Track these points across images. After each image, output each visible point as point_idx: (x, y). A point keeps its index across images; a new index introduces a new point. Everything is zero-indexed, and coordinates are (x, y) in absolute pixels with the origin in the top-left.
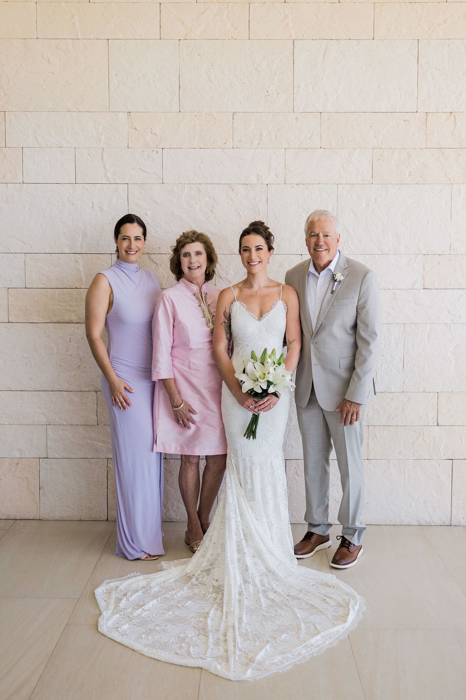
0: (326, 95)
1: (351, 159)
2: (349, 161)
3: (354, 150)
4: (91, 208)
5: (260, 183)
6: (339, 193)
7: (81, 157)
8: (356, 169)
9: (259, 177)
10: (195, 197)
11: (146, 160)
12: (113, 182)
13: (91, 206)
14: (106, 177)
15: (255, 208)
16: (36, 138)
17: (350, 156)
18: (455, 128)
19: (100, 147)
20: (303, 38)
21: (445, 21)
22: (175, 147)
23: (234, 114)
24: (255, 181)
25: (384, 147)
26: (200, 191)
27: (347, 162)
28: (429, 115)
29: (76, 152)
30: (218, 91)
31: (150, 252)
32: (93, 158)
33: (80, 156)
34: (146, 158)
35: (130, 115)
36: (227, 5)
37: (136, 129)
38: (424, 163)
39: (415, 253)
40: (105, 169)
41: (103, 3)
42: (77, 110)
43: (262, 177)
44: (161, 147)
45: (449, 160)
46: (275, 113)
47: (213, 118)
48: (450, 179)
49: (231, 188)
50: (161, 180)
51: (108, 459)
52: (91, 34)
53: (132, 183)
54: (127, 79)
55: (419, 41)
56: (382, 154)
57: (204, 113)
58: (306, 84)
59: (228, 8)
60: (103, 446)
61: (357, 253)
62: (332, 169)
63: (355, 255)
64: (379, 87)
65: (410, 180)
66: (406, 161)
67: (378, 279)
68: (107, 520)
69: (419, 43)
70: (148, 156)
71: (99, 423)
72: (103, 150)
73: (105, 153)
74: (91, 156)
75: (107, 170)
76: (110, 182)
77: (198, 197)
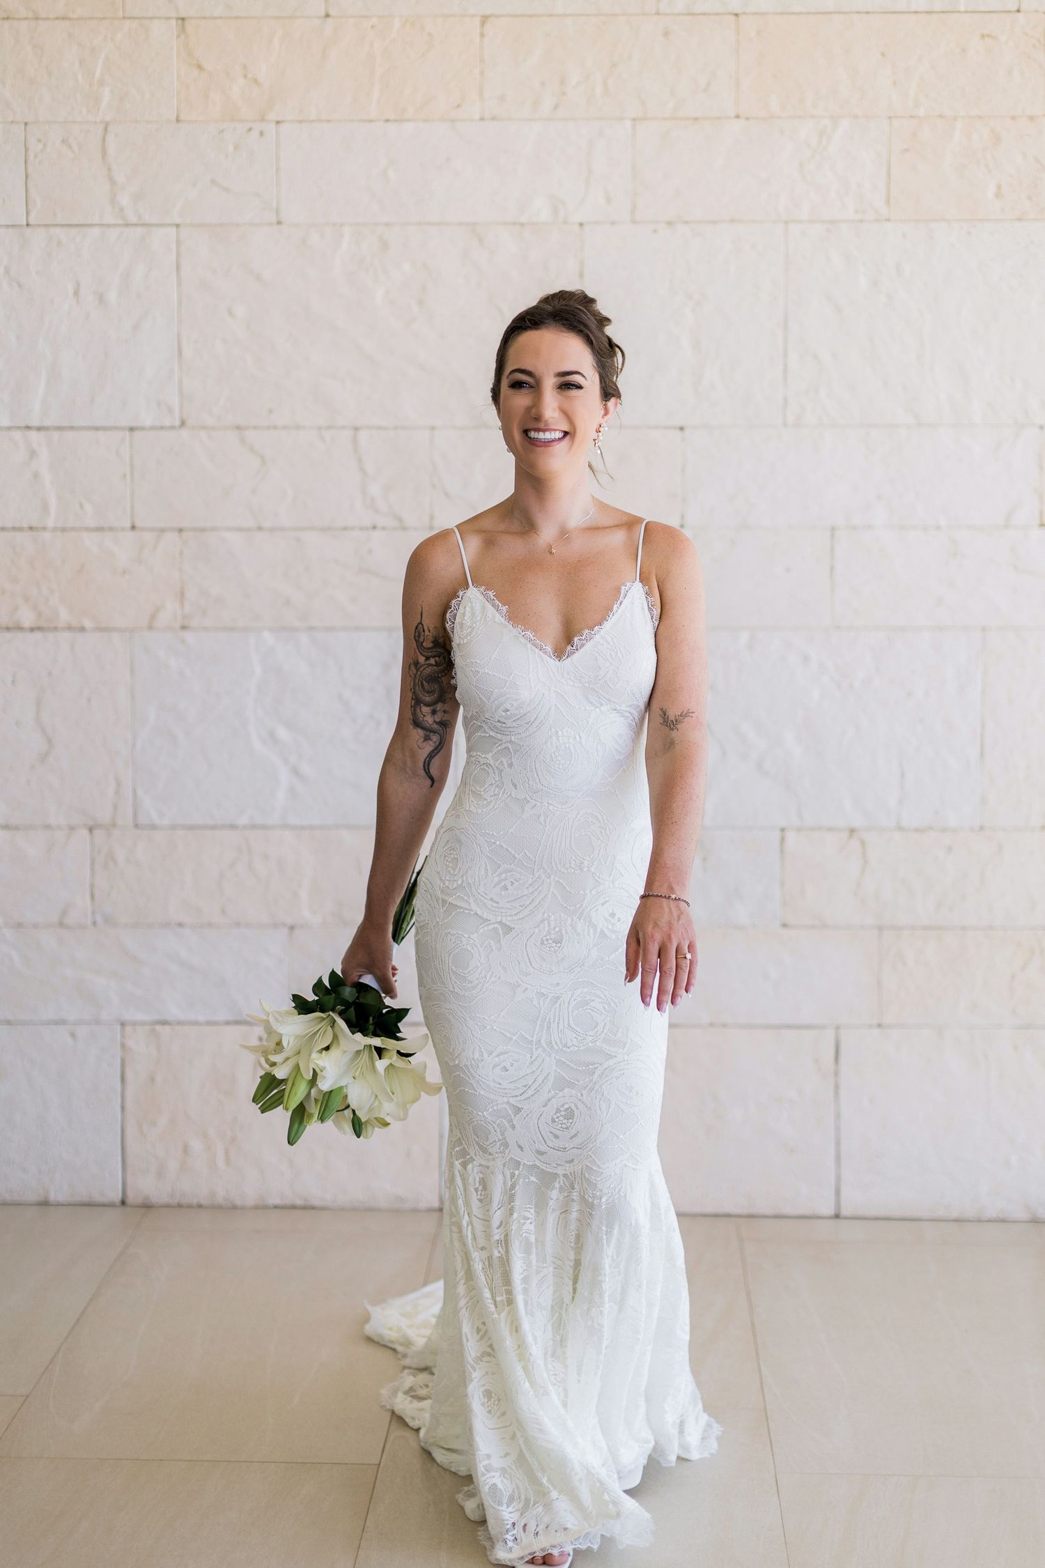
1: (825, 149)
2: (821, 155)
3: (835, 123)
4: (71, 296)
5: (562, 220)
6: (790, 249)
7: (41, 151)
8: (840, 179)
9: (558, 203)
10: (373, 263)
11: (231, 158)
12: (136, 221)
13: (71, 292)
14: (113, 205)
17: (824, 141)
19: (98, 120)
22: (312, 119)
23: (485, 19)
24: (545, 216)
25: (921, 114)
26: (385, 245)
27: (813, 157)
29: (28, 136)
31: (244, 423)
32: (77, 150)
33: (41, 146)
34: (231, 148)
35: (184, 28)
37: (201, 67)
40: (112, 181)
42: (30, 15)
43: (566, 204)
44: (272, 116)
46: (602, 18)
47: (424, 31)
49: (475, 235)
50: (275, 213)
51: (123, 1024)
53: (190, 222)
56: (915, 135)
57: (396, 20)
60: (110, 986)
61: (845, 423)
62: (768, 181)
65: (999, 210)
66: (988, 154)
68: (123, 1203)
70: (234, 145)
71: (99, 919)
72: (106, 129)
73: (110, 138)
74: (70, 147)
75: (117, 185)
76: (124, 220)
77: (380, 262)
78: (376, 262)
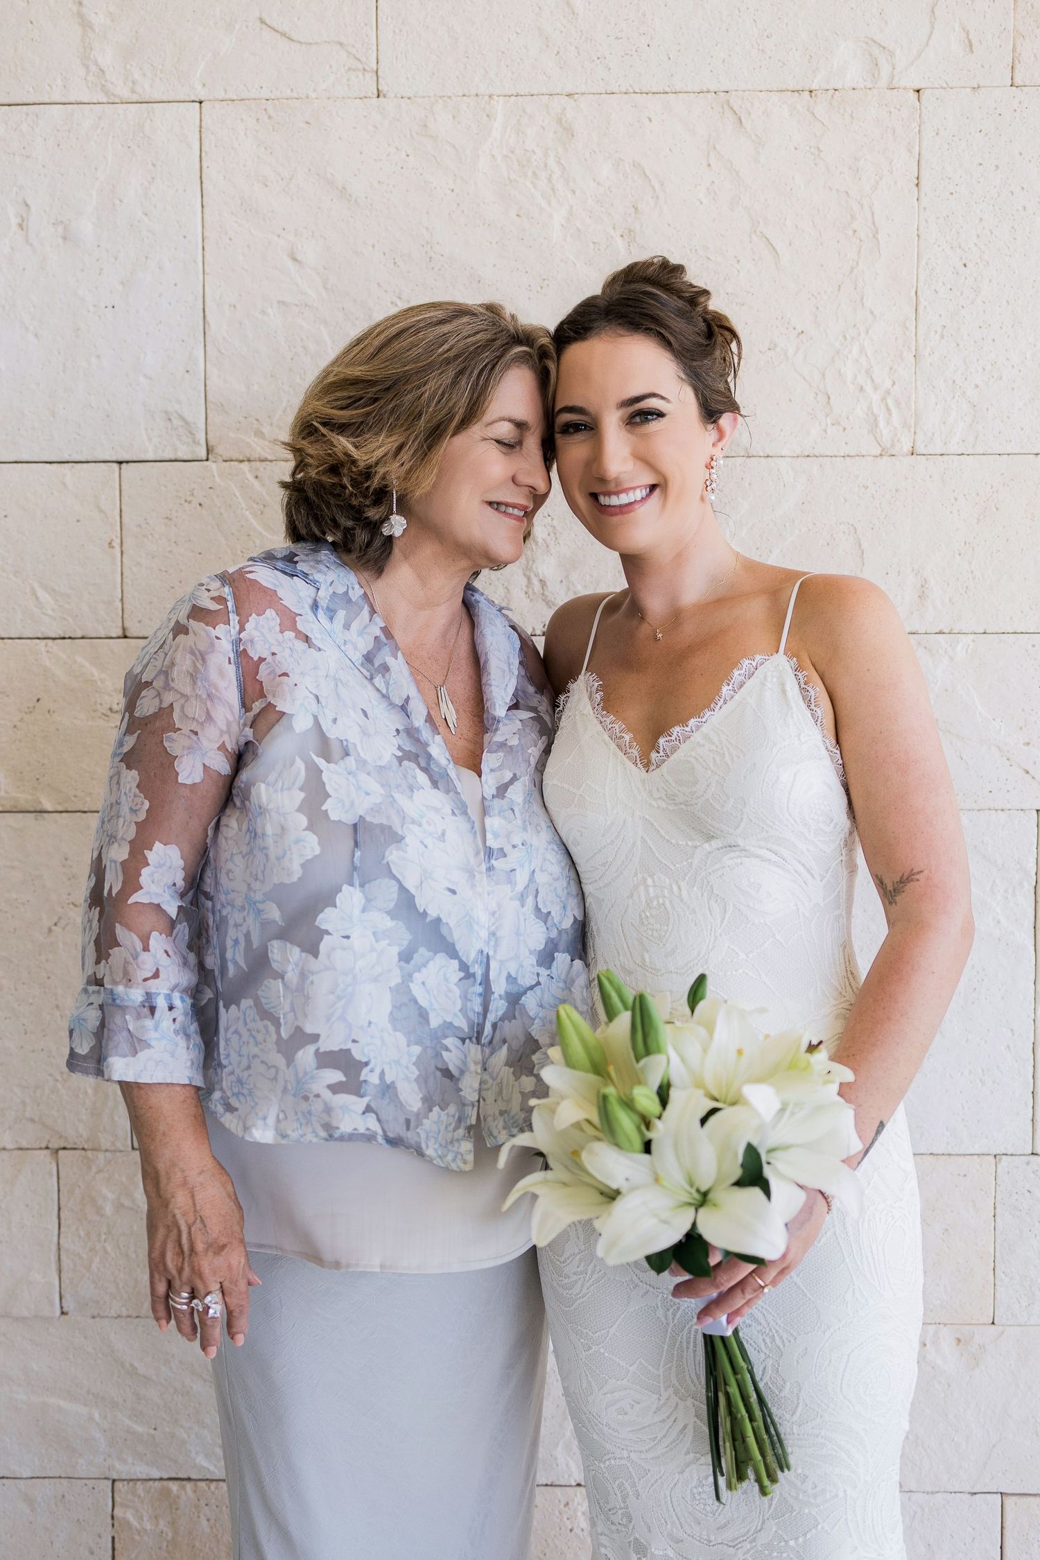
4: (15, 228)
5: (883, 83)
9: (877, 52)
10: (546, 165)
12: (125, 93)
13: (14, 221)
14: (87, 67)
15: (853, 217)
24: (854, 74)
26: (569, 131)
40: (86, 25)
43: (892, 54)
49: (728, 112)
50: (370, 77)
51: (114, 1481)
53: (222, 95)
60: (91, 1418)
71: (69, 1305)
75: (93, 30)
76: (107, 93)
77: (559, 163)
78: (551, 162)
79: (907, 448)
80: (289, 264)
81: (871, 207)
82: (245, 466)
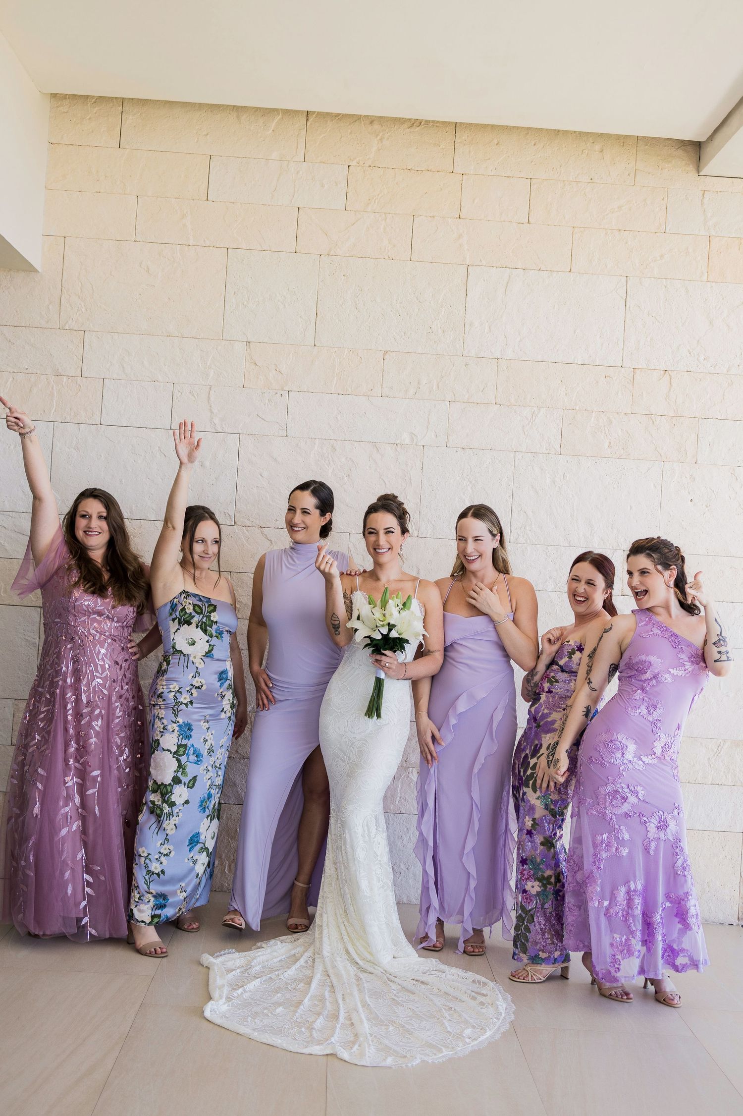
0: (505, 337)
1: (535, 420)
2: (532, 423)
3: (539, 409)
5: (414, 443)
6: (517, 463)
7: (180, 396)
8: (540, 434)
9: (413, 436)
10: (328, 457)
11: (266, 405)
12: (221, 431)
14: (211, 423)
15: (405, 476)
16: (123, 368)
17: (534, 417)
18: (670, 390)
19: (207, 384)
20: (480, 264)
21: (662, 256)
22: (305, 390)
23: (385, 352)
24: (407, 441)
25: (577, 409)
26: (334, 449)
27: (529, 424)
28: (638, 372)
29: (174, 389)
30: (367, 323)
31: (263, 525)
32: (196, 397)
33: (180, 394)
34: (267, 401)
35: (249, 347)
36: (385, 216)
37: (256, 364)
38: (628, 433)
39: (612, 547)
40: (212, 412)
41: (225, 202)
42: (180, 335)
43: (417, 437)
44: (287, 388)
45: (660, 431)
46: (438, 356)
47: (358, 356)
48: (661, 455)
49: (375, 448)
50: (284, 432)
52: (206, 240)
53: (245, 433)
54: (249, 299)
55: (628, 278)
56: (574, 418)
57: (346, 349)
58: (481, 321)
59: (386, 220)
61: (537, 543)
62: (509, 432)
63: (534, 546)
64: (575, 332)
65: (610, 453)
66: (606, 428)
67: (563, 578)
69: (628, 281)
70: (269, 400)
72: (210, 389)
73: (212, 392)
74: (193, 396)
75: (214, 414)
76: (216, 430)
77: (332, 457)
78: (330, 456)
79: (416, 535)
80: (259, 476)
81: (410, 474)
82: (244, 528)
